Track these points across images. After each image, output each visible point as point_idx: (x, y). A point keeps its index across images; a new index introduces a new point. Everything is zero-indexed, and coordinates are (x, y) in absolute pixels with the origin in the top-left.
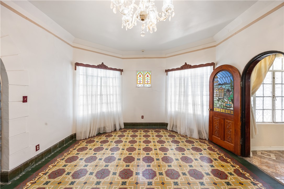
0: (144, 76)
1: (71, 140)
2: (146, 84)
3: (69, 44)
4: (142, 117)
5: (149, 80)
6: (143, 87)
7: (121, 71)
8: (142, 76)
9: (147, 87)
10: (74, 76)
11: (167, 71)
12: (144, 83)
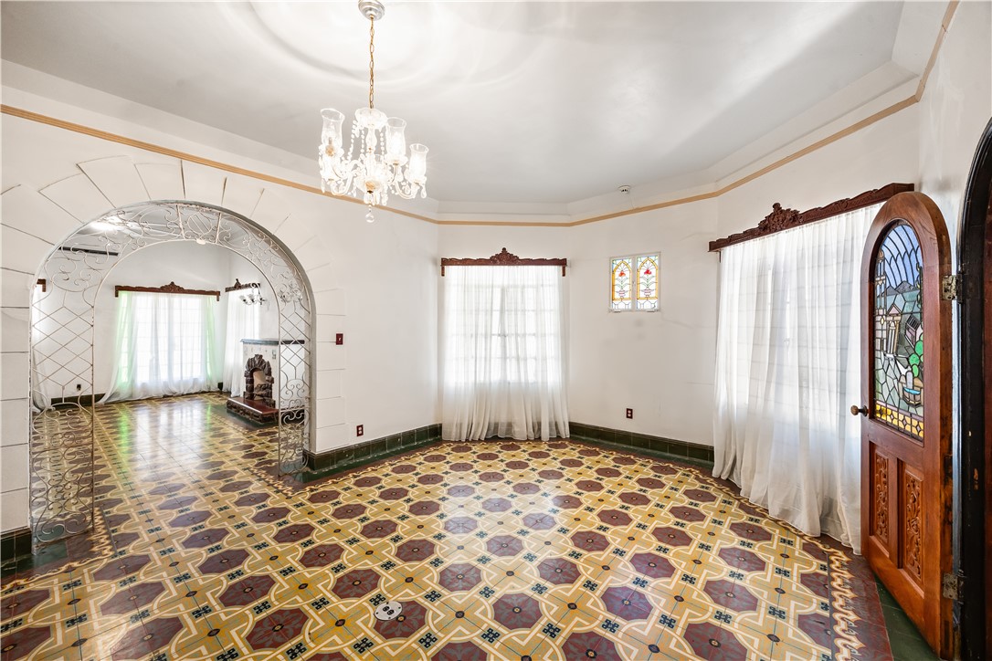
0: (635, 271)
1: (430, 437)
2: (643, 301)
3: (426, 219)
4: (631, 414)
5: (653, 287)
6: (631, 311)
7: (562, 263)
8: (627, 274)
9: (644, 311)
10: (441, 289)
11: (716, 246)
12: (635, 298)
